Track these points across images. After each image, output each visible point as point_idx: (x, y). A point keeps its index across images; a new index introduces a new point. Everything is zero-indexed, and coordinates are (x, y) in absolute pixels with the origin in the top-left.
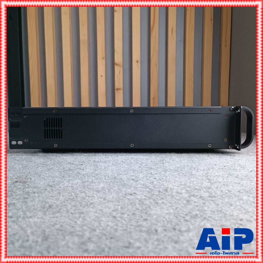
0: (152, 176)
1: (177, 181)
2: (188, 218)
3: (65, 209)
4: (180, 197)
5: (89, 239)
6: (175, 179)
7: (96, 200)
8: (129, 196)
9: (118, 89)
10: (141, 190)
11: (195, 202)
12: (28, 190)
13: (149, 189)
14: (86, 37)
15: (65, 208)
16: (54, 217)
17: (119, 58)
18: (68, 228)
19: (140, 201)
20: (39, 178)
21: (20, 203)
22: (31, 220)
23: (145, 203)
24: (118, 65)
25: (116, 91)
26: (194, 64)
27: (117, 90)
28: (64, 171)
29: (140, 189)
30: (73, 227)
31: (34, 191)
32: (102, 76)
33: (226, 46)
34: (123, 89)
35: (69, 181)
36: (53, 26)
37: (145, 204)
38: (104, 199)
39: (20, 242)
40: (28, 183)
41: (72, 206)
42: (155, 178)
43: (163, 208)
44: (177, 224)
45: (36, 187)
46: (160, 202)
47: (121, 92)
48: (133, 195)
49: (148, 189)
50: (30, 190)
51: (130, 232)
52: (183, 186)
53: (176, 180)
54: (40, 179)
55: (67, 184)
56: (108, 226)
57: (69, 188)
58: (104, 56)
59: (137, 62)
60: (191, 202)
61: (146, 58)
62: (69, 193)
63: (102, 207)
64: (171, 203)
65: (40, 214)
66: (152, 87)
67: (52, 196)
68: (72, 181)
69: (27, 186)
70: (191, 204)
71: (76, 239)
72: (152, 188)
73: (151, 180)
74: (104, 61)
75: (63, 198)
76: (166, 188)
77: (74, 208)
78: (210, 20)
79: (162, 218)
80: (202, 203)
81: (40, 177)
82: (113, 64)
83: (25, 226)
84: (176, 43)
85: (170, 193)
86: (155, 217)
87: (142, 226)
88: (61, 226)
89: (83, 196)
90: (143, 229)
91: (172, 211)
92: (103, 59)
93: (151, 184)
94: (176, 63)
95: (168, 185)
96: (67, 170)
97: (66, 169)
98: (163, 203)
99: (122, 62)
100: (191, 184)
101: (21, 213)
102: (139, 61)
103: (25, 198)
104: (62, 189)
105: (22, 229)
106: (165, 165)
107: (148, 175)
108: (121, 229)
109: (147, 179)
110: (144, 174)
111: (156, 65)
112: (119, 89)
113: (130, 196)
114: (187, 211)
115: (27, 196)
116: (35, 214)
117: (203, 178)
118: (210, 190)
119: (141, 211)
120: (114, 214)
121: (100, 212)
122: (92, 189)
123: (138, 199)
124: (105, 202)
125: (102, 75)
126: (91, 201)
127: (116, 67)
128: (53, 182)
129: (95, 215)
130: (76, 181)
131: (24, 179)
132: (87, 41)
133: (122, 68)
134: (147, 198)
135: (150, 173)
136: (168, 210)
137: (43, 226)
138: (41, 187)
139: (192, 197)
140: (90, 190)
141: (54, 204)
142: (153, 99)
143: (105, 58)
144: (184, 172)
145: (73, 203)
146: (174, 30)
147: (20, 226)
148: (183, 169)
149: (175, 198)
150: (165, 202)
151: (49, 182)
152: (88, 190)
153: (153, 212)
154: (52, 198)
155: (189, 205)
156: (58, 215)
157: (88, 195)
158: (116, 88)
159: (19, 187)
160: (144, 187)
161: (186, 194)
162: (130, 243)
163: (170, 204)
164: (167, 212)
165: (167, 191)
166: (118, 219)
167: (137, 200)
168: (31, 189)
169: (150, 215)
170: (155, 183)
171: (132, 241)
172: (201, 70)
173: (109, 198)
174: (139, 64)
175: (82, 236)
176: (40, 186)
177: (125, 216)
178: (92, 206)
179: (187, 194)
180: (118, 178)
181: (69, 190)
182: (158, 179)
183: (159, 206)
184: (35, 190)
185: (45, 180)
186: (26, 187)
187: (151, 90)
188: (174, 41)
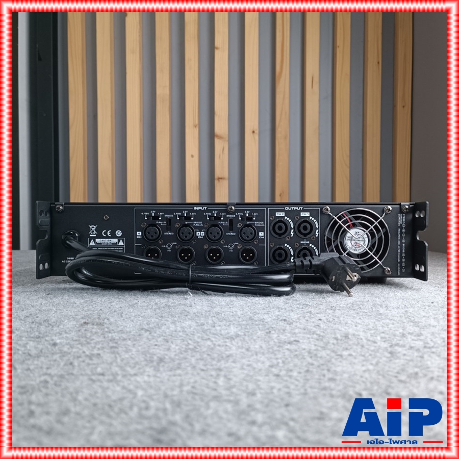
0: (312, 316)
1: (359, 324)
2: (403, 377)
3: (187, 364)
4: (375, 347)
5: (249, 406)
6: (354, 321)
7: (234, 351)
8: (287, 345)
9: (219, 179)
10: (303, 337)
11: (404, 355)
12: (112, 336)
13: (317, 334)
14: (167, 91)
15: (187, 362)
16: (175, 375)
17: (221, 126)
18: (207, 391)
19: (309, 352)
20: (122, 319)
21: (108, 355)
22: (138, 379)
23: (319, 355)
24: (220, 137)
25: (216, 182)
26: (350, 137)
27: (219, 181)
28: (159, 309)
29: (301, 335)
30: (215, 390)
31: (122, 337)
32: (192, 156)
33: (404, 107)
34: (229, 179)
35: (174, 323)
36: (111, 73)
37: (321, 357)
38: (248, 350)
39: (136, 409)
40: (106, 326)
41: (197, 360)
42: (320, 320)
43: (354, 363)
44: (389, 386)
45: (122, 331)
46: (345, 353)
47: (225, 183)
48: (294, 344)
49: (315, 336)
50: (114, 336)
51: (315, 398)
52: (372, 332)
53: (357, 323)
54: (124, 320)
55: (172, 327)
56: (272, 388)
57: (181, 334)
58: (197, 122)
59: (253, 132)
60: (398, 355)
61: (268, 126)
62: (184, 341)
63: (249, 361)
64: (364, 356)
65: (150, 370)
66: (277, 174)
67: (156, 345)
68: (179, 323)
69: (106, 330)
70: (398, 358)
71: (229, 407)
72: (322, 334)
73: (313, 322)
74: (196, 131)
75: (177, 348)
76: (344, 334)
77: (202, 363)
78: (377, 63)
79: (358, 377)
80: (417, 356)
81: (122, 317)
82: (212, 136)
83: (131, 387)
84: (319, 101)
85: (355, 341)
86: (346, 376)
87: (332, 390)
88: (193, 387)
89: (209, 346)
90: (334, 392)
91: (371, 367)
92: (195, 127)
93: (316, 328)
94: (320, 134)
95: (346, 329)
96: (164, 307)
97: (162, 306)
98: (350, 355)
99: (227, 133)
100: (386, 329)
101: (117, 369)
102: (257, 132)
103: (112, 347)
104: (169, 335)
105: (130, 391)
106: (328, 301)
107: (307, 315)
108: (297, 392)
109: (307, 320)
110: (297, 314)
111: (285, 138)
112: (221, 178)
113: (289, 345)
114: (398, 368)
115: (114, 345)
116: (141, 370)
117: (401, 319)
118: (422, 338)
119: (319, 366)
120: (275, 371)
121: (249, 368)
122: (219, 335)
123: (304, 349)
124: (250, 354)
125: (193, 154)
126: (227, 353)
127: (217, 141)
128: (148, 324)
129: (243, 373)
130: (187, 323)
131: (97, 320)
132: (167, 98)
133: (227, 143)
134: (319, 348)
135: (308, 312)
136: (363, 365)
137: (163, 388)
138: (130, 332)
139: (396, 348)
140: (217, 336)
141: (167, 357)
142: (280, 195)
143: (198, 126)
144: (366, 311)
145: (198, 356)
146: (316, 79)
147: (124, 388)
148: (361, 306)
149: (367, 348)
150: (354, 354)
151: (141, 325)
152: (214, 336)
153: (339, 369)
154: (156, 347)
155: (396, 359)
156: (179, 372)
157: (217, 343)
158: (216, 177)
159: (94, 330)
160: (306, 333)
161: (383, 343)
162: (322, 413)
163: (363, 358)
164: (364, 368)
165: (349, 338)
166: (285, 378)
167: (303, 351)
168: (116, 334)
169: (336, 373)
170: (322, 326)
171: (324, 410)
172: (361, 148)
173: (255, 348)
174: (257, 137)
175: (237, 403)
176: (128, 330)
177: (295, 374)
178: (231, 360)
179: (387, 343)
180: (256, 319)
181: (181, 336)
182: (325, 321)
183: (346, 359)
184: (124, 336)
185: (133, 321)
186: (107, 332)
187: (277, 180)
188: (316, 98)
